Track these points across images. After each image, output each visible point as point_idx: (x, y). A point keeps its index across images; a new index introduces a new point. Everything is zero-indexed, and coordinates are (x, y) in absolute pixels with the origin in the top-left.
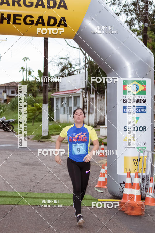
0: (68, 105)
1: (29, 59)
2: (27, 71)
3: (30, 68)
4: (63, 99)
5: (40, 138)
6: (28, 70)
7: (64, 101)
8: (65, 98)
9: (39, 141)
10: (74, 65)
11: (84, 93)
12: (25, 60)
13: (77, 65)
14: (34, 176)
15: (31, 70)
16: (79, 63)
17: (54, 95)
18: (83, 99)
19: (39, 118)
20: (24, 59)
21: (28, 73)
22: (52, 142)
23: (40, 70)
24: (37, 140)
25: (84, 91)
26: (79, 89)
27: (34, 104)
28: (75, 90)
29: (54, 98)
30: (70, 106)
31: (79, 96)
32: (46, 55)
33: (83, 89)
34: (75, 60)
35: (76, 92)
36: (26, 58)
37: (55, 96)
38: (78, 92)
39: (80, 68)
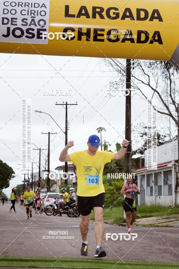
0: (156, 183)
1: (104, 129)
2: (102, 145)
3: (106, 141)
4: (149, 176)
5: (122, 221)
6: (103, 143)
7: (150, 179)
8: (152, 174)
9: (120, 225)
10: (162, 136)
11: (178, 166)
12: (100, 131)
13: (166, 135)
14: (119, 248)
15: (108, 144)
16: (169, 133)
17: (138, 171)
18: (176, 174)
19: (118, 202)
20: (98, 129)
21: (103, 147)
22: (137, 226)
23: (119, 143)
24: (117, 224)
25: (177, 164)
26: (170, 162)
27: (113, 182)
28: (166, 163)
29: (138, 175)
30: (159, 184)
31: (171, 171)
32: (129, 114)
33: (176, 161)
34: (164, 129)
35: (166, 165)
36: (100, 128)
37: (138, 173)
38: (170, 165)
39: (171, 139)
